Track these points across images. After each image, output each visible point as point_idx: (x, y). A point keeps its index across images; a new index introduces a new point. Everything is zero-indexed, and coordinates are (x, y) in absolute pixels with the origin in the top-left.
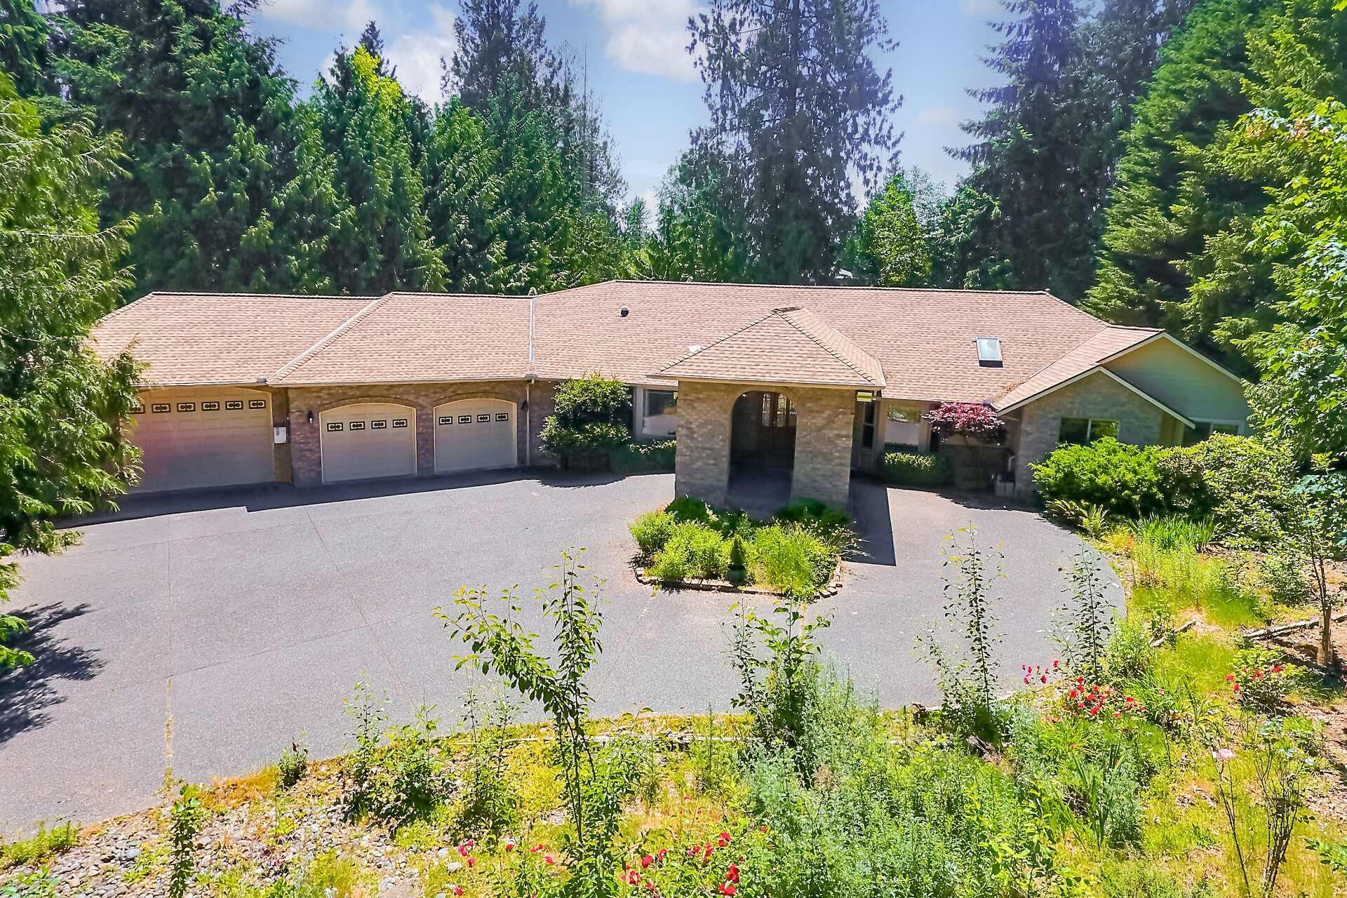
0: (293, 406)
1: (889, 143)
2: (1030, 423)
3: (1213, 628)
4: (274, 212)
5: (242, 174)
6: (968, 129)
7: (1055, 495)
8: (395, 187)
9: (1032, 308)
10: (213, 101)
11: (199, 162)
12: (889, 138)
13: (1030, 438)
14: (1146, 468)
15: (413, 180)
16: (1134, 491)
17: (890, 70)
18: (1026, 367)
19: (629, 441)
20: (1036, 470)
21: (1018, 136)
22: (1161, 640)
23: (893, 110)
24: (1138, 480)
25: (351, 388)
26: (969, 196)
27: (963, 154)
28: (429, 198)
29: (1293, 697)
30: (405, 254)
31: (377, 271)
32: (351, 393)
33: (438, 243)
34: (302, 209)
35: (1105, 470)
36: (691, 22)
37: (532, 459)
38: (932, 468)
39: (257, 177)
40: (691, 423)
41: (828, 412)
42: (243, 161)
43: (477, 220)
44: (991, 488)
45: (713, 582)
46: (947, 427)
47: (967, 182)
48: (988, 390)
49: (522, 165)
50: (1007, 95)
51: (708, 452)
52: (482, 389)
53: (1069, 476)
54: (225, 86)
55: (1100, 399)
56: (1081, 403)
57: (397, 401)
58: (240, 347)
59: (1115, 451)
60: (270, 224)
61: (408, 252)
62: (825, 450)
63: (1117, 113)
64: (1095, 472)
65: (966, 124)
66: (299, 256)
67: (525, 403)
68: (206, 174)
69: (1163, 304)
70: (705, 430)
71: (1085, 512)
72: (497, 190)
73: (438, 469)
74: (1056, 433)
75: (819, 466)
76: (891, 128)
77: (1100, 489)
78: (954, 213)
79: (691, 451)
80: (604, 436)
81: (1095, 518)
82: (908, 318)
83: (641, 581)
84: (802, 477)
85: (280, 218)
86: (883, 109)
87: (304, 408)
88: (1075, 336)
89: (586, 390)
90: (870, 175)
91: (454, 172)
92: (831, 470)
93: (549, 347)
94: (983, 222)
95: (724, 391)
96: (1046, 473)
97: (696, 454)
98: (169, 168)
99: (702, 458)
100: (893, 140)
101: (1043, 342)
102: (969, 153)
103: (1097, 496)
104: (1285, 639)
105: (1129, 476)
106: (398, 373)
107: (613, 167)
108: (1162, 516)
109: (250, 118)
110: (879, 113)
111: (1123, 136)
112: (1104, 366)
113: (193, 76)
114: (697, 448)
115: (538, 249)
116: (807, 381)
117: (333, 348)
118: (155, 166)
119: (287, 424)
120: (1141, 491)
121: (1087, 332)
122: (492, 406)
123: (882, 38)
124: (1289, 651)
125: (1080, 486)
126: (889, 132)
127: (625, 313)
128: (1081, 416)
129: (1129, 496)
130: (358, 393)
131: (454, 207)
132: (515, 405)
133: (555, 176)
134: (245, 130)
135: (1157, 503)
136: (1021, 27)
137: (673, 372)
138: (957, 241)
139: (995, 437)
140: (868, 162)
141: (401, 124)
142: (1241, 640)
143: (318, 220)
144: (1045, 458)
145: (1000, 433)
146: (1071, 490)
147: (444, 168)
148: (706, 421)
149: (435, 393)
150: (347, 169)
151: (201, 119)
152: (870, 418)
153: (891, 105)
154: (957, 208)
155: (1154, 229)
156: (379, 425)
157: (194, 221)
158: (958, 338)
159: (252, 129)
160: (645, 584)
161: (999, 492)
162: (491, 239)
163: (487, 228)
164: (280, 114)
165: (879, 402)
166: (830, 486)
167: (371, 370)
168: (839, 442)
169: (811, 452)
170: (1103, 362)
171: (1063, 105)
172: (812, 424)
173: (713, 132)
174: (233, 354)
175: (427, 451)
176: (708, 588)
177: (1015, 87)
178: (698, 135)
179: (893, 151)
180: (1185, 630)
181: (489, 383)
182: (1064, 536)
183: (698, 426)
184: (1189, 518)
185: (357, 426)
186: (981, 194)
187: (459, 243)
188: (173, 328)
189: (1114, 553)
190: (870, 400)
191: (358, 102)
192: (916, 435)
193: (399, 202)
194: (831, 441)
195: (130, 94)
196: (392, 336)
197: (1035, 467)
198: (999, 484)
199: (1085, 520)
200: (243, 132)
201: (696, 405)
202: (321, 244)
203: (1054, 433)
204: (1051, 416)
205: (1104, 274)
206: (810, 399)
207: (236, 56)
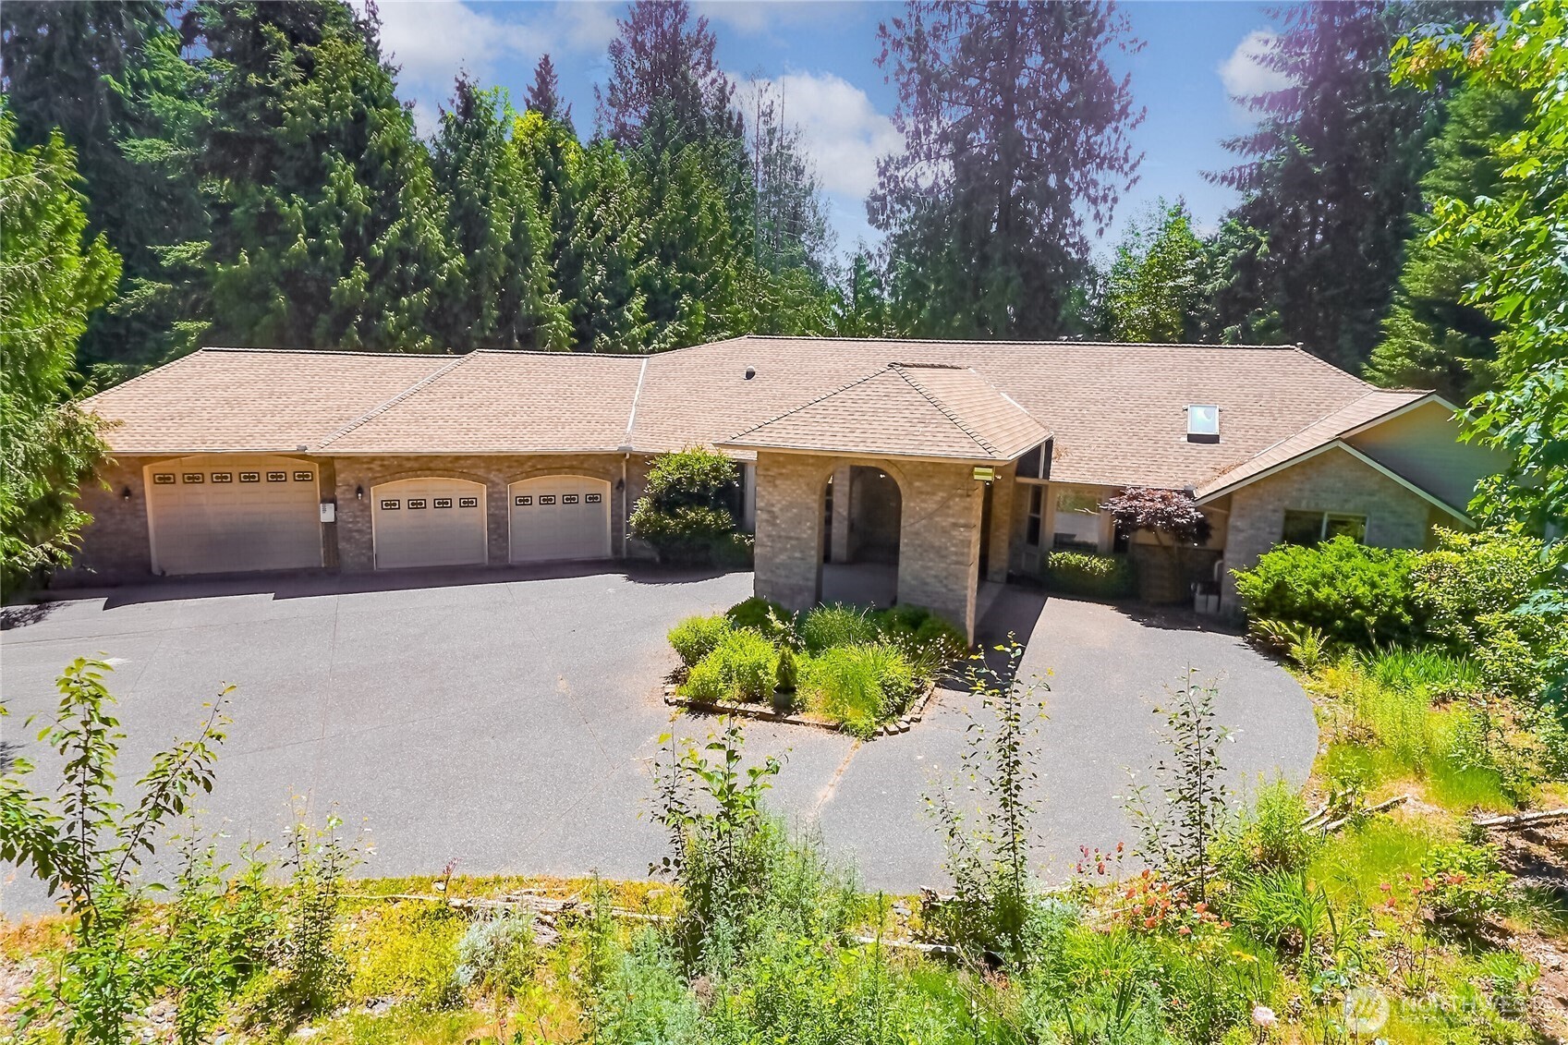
0: (340, 478)
1: (1126, 167)
2: (1242, 516)
3: (1427, 808)
4: (370, 263)
5: (339, 219)
6: (1230, 146)
7: (1264, 613)
8: (515, 234)
9: (1272, 366)
10: (313, 138)
11: (290, 206)
12: (1126, 160)
13: (1241, 537)
14: (1391, 580)
15: (540, 226)
16: (1369, 612)
17: (1129, 75)
18: (1251, 443)
19: (733, 530)
20: (1240, 578)
21: (1295, 153)
22: (1342, 821)
23: (1133, 126)
24: (1376, 596)
25: (408, 459)
26: (1230, 231)
27: (1224, 179)
28: (560, 245)
29: (1514, 923)
30: (526, 308)
31: (491, 329)
32: (408, 465)
33: (563, 299)
34: (405, 257)
35: (1331, 580)
36: (882, 28)
37: (629, 552)
38: (1109, 573)
39: (355, 222)
40: (773, 505)
41: (941, 494)
42: (340, 203)
43: (616, 271)
44: (1188, 602)
45: (752, 707)
46: (1128, 518)
47: (1231, 215)
48: (1194, 472)
49: (674, 206)
50: (1286, 100)
51: (793, 542)
52: (567, 464)
53: (1281, 587)
54: (325, 120)
55: (1340, 485)
56: (1312, 491)
57: (464, 475)
58: (287, 410)
59: (1350, 556)
60: (365, 275)
61: (528, 307)
62: (937, 544)
63: (1430, 116)
64: (1316, 585)
65: (1228, 140)
66: (398, 311)
67: (621, 483)
68: (298, 220)
69: (1467, 363)
70: (789, 514)
71: (1298, 639)
72: (643, 236)
73: (513, 558)
74: (1278, 530)
75: (931, 564)
76: (1129, 147)
77: (1320, 606)
78: (1213, 256)
79: (773, 541)
80: (699, 523)
81: (1309, 646)
82: (1103, 380)
83: (667, 701)
84: (909, 578)
85: (378, 270)
86: (1121, 125)
87: (352, 482)
88: (1327, 403)
89: (683, 466)
90: (1103, 208)
91: (591, 214)
92: (946, 569)
93: (653, 416)
94: (1247, 265)
95: (812, 465)
96: (1250, 583)
97: (779, 545)
98: (261, 214)
99: (786, 550)
100: (1131, 162)
101: (1280, 411)
102: (1233, 178)
103: (1317, 616)
104: (1541, 832)
105: (1362, 590)
106: (463, 443)
107: (821, 214)
108: (1407, 647)
109: (351, 155)
110: (1116, 130)
111: (1434, 142)
112: (1347, 441)
113: (290, 110)
114: (780, 537)
115: (689, 305)
116: (909, 452)
117: (392, 413)
118: (246, 212)
119: (334, 501)
120: (1380, 611)
121: (1344, 398)
122: (582, 485)
123: (1124, 37)
124: (1538, 850)
125: (1295, 602)
126: (1126, 153)
127: (750, 375)
128: (1312, 508)
129: (1362, 618)
130: (416, 465)
131: (589, 256)
132: (609, 484)
133: (716, 219)
134: (344, 169)
135: (1404, 629)
136: (1305, 13)
137: (746, 440)
138: (1213, 289)
139: (1192, 534)
140: (1101, 193)
141: (532, 159)
142: (1467, 829)
143: (422, 271)
144: (1252, 564)
145: (1202, 529)
146: (1283, 606)
147: (579, 209)
148: (791, 503)
149: (510, 467)
150: (461, 212)
151: (299, 159)
152: (1037, 506)
153: (1131, 120)
154: (1215, 248)
155: (1460, 263)
156: (443, 503)
157: (284, 272)
158: (1164, 406)
159: (352, 167)
160: (670, 704)
161: (1199, 608)
162: (631, 293)
163: (627, 282)
164: (386, 150)
165: (1046, 486)
166: (944, 590)
167: (431, 438)
168: (955, 533)
169: (920, 546)
170: (1345, 436)
171: (1360, 110)
172: (921, 509)
173: (904, 162)
174: (277, 419)
175: (500, 536)
176: (745, 714)
177: (1296, 90)
178: (887, 164)
179: (1131, 176)
180: (1385, 809)
181: (576, 456)
182: (1266, 669)
183: (781, 510)
184: (1447, 652)
185: (417, 505)
186: (1245, 228)
187: (593, 298)
188: (216, 388)
189: (1327, 695)
190: (990, 478)
191: (479, 134)
192: (1095, 530)
193: (519, 251)
194: (945, 531)
195: (223, 132)
196: (465, 400)
197: (1238, 574)
198: (1199, 597)
199: (1295, 647)
200: (342, 170)
201: (778, 482)
202: (422, 297)
203: (1275, 530)
204: (1271, 507)
205: (1392, 325)
206: (919, 476)
207: (341, 88)
